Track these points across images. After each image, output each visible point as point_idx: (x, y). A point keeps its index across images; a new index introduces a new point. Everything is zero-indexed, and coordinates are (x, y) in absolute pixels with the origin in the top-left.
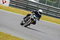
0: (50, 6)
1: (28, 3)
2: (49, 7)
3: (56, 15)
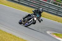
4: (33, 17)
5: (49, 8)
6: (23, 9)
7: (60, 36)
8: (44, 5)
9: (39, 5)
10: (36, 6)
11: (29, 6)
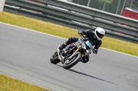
0: (98, 10)
1: (47, 4)
2: (95, 12)
3: (112, 30)
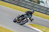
4: (26, 17)
5: (26, 4)
6: (6, 5)
7: (35, 26)
8: (22, 2)
9: (18, 2)
10: (16, 3)
11: (10, 3)
